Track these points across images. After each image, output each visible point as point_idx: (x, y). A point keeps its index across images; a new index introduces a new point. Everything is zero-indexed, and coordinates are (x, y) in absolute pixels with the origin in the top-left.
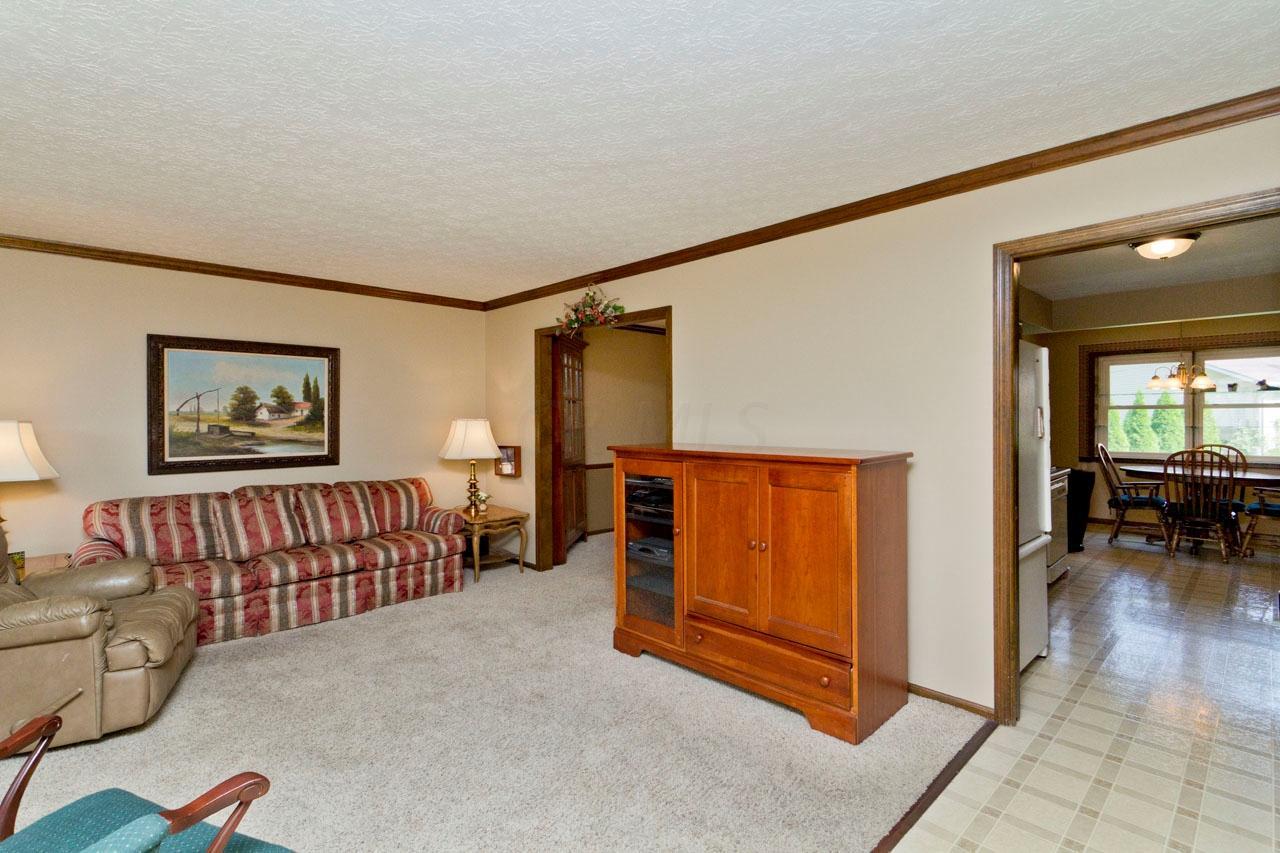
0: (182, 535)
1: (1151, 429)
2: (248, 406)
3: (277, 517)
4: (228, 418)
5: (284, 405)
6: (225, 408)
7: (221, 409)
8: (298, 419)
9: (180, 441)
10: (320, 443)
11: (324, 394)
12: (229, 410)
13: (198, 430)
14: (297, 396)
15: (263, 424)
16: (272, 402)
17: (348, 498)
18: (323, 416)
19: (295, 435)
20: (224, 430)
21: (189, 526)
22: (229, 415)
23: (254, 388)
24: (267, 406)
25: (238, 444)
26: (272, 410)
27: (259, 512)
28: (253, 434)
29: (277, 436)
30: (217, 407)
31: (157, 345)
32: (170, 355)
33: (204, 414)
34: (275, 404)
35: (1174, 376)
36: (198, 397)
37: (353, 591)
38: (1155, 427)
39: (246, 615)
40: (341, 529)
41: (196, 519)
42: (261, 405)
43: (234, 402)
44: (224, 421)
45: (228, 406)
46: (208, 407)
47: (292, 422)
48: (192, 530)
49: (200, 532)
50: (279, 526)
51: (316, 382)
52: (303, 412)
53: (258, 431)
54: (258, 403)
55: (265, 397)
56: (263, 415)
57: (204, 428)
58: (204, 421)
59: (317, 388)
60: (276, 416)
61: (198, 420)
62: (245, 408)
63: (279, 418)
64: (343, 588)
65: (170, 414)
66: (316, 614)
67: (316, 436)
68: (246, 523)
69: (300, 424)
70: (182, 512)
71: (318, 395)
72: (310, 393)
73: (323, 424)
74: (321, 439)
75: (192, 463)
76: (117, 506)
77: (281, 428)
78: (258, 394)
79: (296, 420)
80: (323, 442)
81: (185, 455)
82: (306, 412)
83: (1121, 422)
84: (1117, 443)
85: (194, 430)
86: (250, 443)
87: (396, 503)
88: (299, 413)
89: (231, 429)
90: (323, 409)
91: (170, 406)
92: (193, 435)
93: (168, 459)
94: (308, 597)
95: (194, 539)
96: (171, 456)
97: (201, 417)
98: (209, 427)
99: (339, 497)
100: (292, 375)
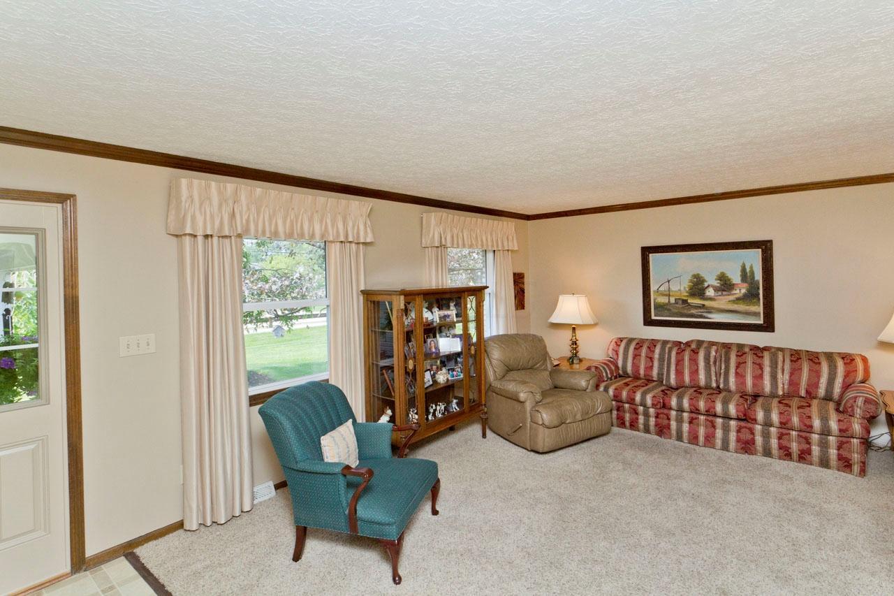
0: (646, 363)
2: (700, 286)
3: (697, 365)
4: (687, 294)
5: (725, 285)
6: (685, 288)
7: (682, 289)
8: (737, 296)
9: (660, 308)
10: (756, 314)
11: (759, 276)
12: (687, 289)
13: (669, 301)
14: (736, 278)
15: (711, 299)
16: (717, 283)
17: (758, 361)
18: (759, 294)
19: (735, 307)
20: (685, 302)
21: (651, 359)
22: (687, 292)
23: (703, 275)
24: (713, 286)
25: (694, 311)
26: (716, 289)
27: (687, 358)
28: (704, 305)
29: (721, 307)
30: (681, 287)
31: (646, 251)
32: (653, 257)
33: (673, 291)
34: (718, 285)
36: (669, 281)
37: (735, 434)
39: (656, 421)
40: (744, 383)
41: (656, 356)
42: (708, 286)
43: (690, 284)
44: (685, 296)
45: (686, 286)
46: (675, 287)
47: (732, 298)
48: (652, 361)
49: (656, 364)
50: (697, 371)
51: (751, 267)
52: (741, 290)
53: (707, 303)
54: (706, 285)
55: (711, 281)
56: (710, 292)
57: (672, 300)
58: (673, 296)
59: (752, 273)
60: (720, 293)
61: (669, 295)
62: (698, 287)
63: (722, 295)
64: (726, 429)
65: (654, 292)
66: (701, 439)
67: (753, 308)
68: (677, 365)
69: (738, 299)
70: (650, 350)
71: (754, 278)
72: (746, 276)
73: (759, 299)
74: (757, 311)
75: (666, 321)
76: (622, 341)
77: (723, 302)
78: (706, 278)
79: (735, 296)
80: (759, 313)
81: (662, 316)
82: (744, 291)
85: (667, 301)
86: (702, 311)
87: (816, 374)
88: (738, 291)
89: (690, 301)
90: (758, 288)
91: (653, 287)
92: (667, 304)
93: (653, 317)
94: (698, 425)
95: (651, 367)
96: (655, 316)
97: (671, 294)
98: (676, 299)
99: (750, 359)
100: (731, 264)
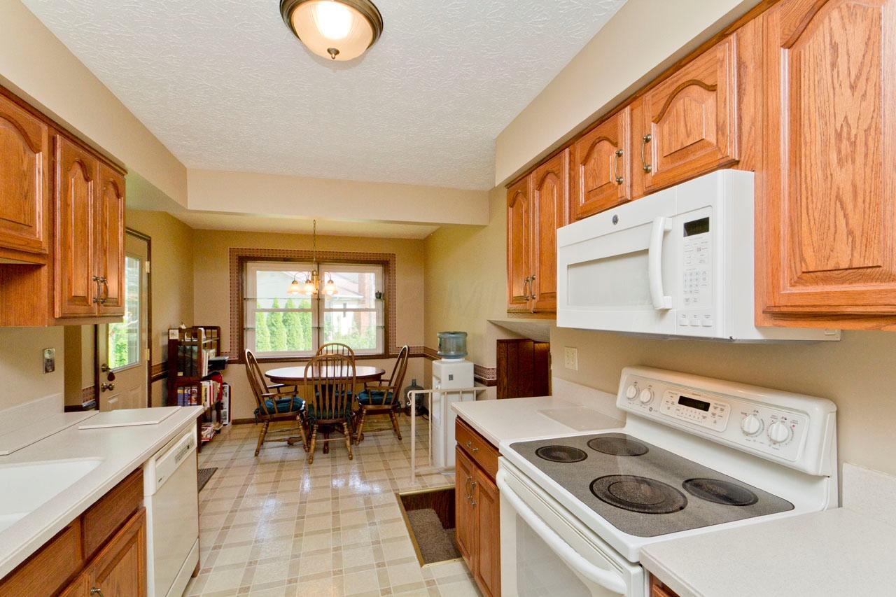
1: (282, 323)
35: (310, 282)
38: (284, 322)
83: (265, 319)
84: (262, 333)
